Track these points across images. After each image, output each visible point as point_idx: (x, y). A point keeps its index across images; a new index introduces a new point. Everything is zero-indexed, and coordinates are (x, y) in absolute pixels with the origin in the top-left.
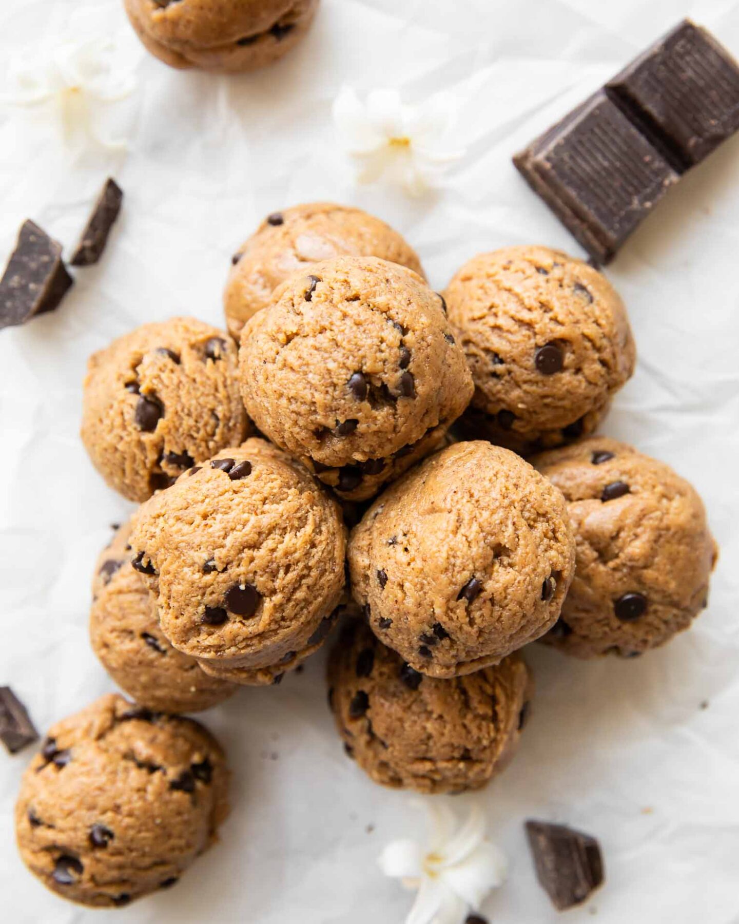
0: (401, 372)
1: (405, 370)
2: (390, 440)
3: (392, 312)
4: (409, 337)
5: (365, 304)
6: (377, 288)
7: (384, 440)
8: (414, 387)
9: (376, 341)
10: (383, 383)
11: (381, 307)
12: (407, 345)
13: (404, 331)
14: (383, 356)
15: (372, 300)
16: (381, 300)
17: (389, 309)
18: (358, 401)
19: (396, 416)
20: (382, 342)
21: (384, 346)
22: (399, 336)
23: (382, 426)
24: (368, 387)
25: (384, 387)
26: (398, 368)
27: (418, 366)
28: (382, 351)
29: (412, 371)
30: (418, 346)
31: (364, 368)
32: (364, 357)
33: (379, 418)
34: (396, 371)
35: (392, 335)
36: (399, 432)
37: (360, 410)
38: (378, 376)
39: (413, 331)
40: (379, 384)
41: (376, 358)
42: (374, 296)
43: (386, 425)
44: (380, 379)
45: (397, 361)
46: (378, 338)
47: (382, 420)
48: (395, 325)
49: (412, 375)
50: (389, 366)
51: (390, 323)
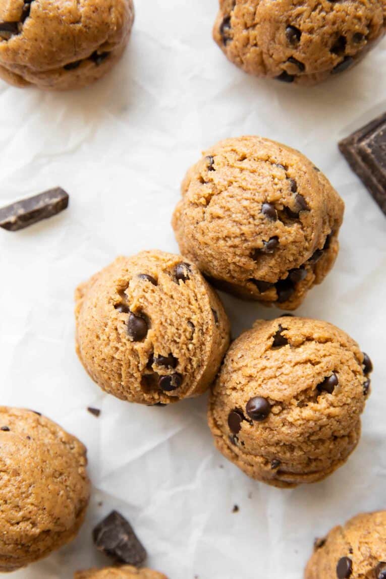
0: (294, 195)
1: (296, 193)
2: (306, 249)
3: (273, 158)
4: (291, 171)
5: (252, 160)
6: (255, 147)
7: (302, 249)
8: (306, 203)
9: (270, 179)
10: (284, 206)
11: (263, 157)
12: (291, 176)
13: (286, 168)
14: (278, 187)
15: (256, 155)
16: (262, 153)
17: (269, 157)
18: (273, 221)
19: (305, 229)
20: (274, 178)
21: (276, 180)
22: (284, 171)
23: (296, 237)
24: (276, 211)
25: (286, 209)
26: (291, 192)
27: (304, 188)
28: (276, 184)
29: (301, 192)
30: (297, 175)
31: (268, 198)
32: (266, 191)
33: (292, 232)
34: (291, 195)
35: (279, 172)
36: (311, 240)
37: (277, 228)
38: (279, 202)
39: (291, 166)
40: (282, 208)
41: (274, 190)
42: (256, 152)
43: (298, 236)
44: (281, 204)
45: (288, 188)
46: (270, 176)
47: (295, 233)
48: (278, 165)
49: (302, 196)
50: (285, 192)
51: (274, 165)
